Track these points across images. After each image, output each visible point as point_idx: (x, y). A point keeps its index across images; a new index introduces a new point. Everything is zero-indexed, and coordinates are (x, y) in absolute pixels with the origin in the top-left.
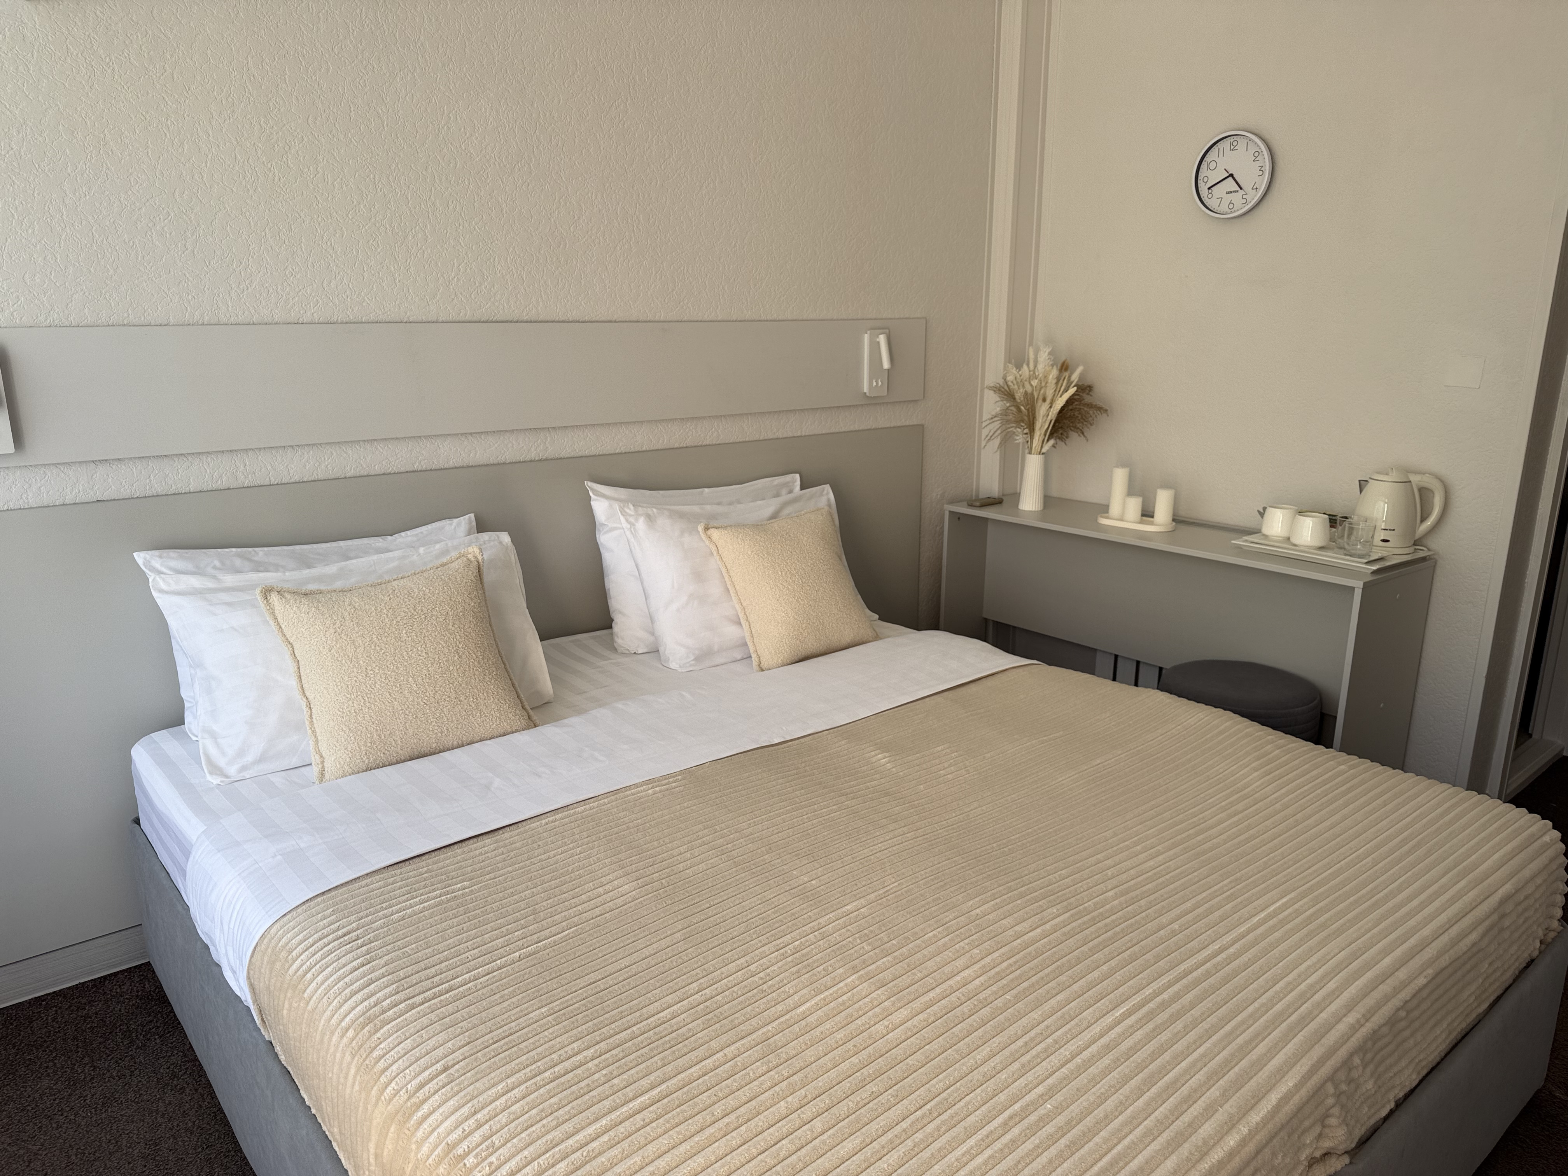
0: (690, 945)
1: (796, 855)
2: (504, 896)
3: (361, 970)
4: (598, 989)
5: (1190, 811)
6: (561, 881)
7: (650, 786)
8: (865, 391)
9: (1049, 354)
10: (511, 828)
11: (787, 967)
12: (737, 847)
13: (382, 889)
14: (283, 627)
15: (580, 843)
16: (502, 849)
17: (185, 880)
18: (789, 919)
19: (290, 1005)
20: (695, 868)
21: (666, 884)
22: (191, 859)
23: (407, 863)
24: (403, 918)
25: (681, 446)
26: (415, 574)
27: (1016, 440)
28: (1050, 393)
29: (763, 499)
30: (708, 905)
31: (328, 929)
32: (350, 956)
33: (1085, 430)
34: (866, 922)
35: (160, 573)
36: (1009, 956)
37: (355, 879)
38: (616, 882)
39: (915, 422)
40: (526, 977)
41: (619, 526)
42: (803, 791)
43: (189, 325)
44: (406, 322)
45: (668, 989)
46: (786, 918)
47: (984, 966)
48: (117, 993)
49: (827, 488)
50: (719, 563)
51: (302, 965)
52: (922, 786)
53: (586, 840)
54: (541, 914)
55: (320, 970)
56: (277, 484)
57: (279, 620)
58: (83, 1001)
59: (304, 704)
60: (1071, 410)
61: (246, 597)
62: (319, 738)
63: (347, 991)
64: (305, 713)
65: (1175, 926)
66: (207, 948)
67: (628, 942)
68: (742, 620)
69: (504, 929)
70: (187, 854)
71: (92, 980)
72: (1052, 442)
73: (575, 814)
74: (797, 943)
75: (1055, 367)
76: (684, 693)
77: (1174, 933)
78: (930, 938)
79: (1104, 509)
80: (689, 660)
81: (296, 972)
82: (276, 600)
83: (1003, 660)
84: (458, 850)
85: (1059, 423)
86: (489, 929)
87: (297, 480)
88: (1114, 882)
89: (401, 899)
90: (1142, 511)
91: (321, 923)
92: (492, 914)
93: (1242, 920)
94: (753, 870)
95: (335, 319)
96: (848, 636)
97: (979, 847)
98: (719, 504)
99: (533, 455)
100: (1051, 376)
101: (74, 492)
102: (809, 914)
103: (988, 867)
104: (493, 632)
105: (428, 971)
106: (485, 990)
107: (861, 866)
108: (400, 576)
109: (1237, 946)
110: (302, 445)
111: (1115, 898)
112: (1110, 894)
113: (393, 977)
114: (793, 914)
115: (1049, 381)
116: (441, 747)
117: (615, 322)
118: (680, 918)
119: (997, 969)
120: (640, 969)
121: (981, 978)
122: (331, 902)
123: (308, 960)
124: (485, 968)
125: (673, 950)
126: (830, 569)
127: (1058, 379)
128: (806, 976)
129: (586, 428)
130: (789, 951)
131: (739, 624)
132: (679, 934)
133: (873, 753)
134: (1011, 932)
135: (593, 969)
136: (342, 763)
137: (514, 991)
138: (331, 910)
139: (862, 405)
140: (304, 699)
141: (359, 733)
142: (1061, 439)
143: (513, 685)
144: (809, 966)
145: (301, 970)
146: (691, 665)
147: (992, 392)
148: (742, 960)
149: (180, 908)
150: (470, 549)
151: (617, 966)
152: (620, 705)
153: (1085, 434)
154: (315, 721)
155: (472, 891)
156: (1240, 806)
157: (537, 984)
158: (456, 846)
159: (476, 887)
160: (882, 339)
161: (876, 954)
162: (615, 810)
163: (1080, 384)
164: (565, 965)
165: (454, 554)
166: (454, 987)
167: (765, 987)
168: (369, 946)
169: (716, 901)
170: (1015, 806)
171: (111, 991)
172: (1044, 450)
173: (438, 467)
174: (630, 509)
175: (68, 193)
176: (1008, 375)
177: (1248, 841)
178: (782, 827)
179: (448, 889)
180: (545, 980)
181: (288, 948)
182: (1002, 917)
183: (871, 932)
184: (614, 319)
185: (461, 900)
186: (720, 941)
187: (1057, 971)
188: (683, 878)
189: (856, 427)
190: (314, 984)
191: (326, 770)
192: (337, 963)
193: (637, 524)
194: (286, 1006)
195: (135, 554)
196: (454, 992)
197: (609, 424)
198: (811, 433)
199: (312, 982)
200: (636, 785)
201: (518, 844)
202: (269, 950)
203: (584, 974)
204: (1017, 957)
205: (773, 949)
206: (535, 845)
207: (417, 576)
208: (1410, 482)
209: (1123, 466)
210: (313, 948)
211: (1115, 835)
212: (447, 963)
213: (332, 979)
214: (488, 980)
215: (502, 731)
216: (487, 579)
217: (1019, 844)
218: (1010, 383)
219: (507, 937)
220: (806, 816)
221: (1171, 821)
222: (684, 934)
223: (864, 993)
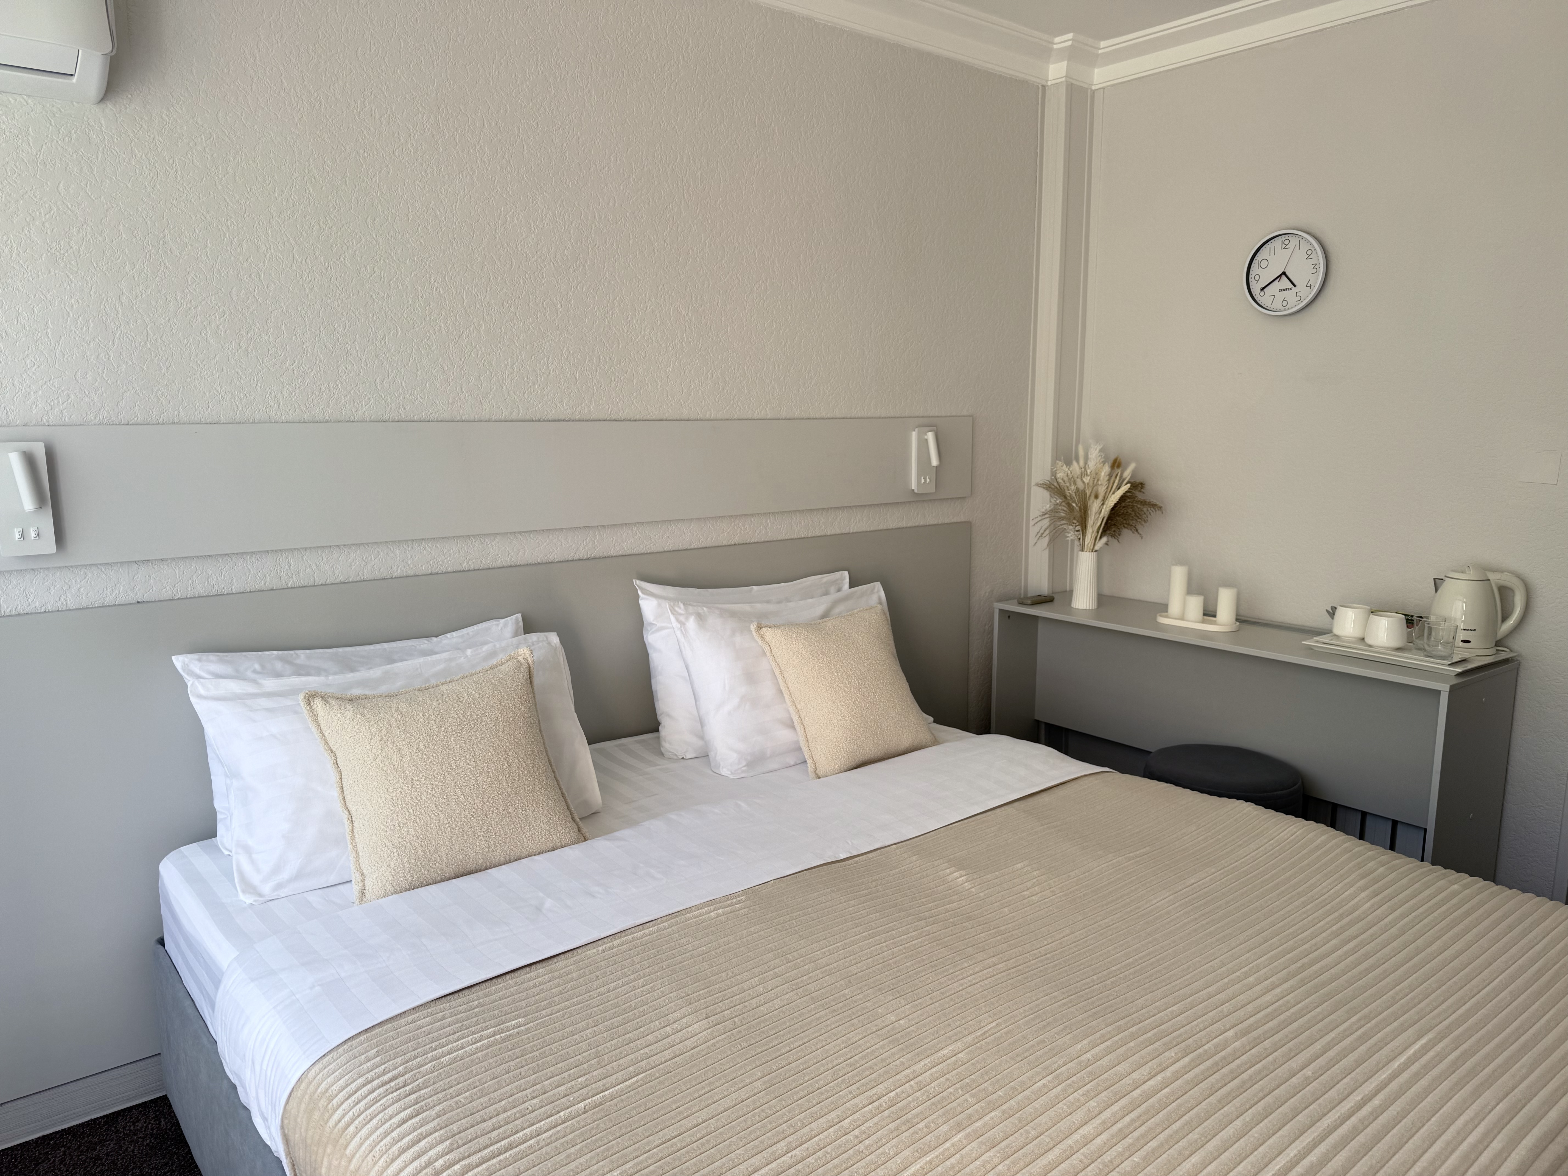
0: (773, 1096)
1: (880, 990)
2: (563, 1036)
3: (410, 1123)
4: (675, 1148)
5: (1299, 937)
6: (624, 1018)
7: (712, 908)
8: (913, 488)
9: (1100, 451)
10: (566, 955)
11: (884, 1123)
12: (813, 980)
13: (430, 1026)
14: (326, 734)
15: (641, 973)
16: (558, 980)
17: (213, 1011)
18: (880, 1066)
19: (330, 1163)
20: (770, 1004)
21: (739, 1024)
22: (222, 987)
23: (456, 995)
24: (455, 1061)
25: (729, 543)
26: (463, 677)
27: (1068, 537)
28: (1102, 490)
29: (812, 597)
30: (788, 1049)
31: (372, 1073)
32: (396, 1106)
33: (1139, 527)
34: (966, 1069)
35: (199, 677)
36: (1130, 1109)
37: (401, 1014)
38: (684, 1020)
39: (962, 518)
40: (594, 1132)
41: (670, 625)
42: (878, 914)
43: (240, 423)
44: (458, 421)
45: (753, 1149)
46: (876, 1065)
47: (1104, 1122)
48: (130, 1130)
49: (878, 586)
50: (773, 663)
51: (344, 1116)
52: (1006, 909)
53: (648, 970)
54: (605, 1057)
55: (364, 1122)
56: (322, 585)
57: (322, 727)
58: (95, 1140)
59: (345, 816)
60: (1124, 507)
61: (288, 702)
62: (361, 854)
63: (395, 1148)
64: (346, 826)
65: (1308, 1072)
66: (234, 1087)
67: (704, 1091)
68: (796, 724)
69: (566, 1074)
70: (217, 982)
71: (105, 1116)
72: (1104, 539)
73: (633, 939)
74: (892, 1094)
75: (1107, 463)
76: (739, 802)
77: (1308, 1082)
78: (1040, 1089)
79: (1164, 608)
80: (741, 766)
81: (336, 1124)
82: (319, 706)
83: (1073, 768)
84: (510, 981)
85: (1112, 520)
86: (549, 1074)
87: (342, 581)
88: (1232, 1019)
89: (451, 1038)
90: (1204, 610)
91: (365, 1066)
92: (552, 1057)
93: (1381, 1065)
94: (834, 1008)
95: (386, 417)
96: (906, 741)
97: (1079, 979)
98: (768, 602)
99: (582, 553)
100: (1103, 473)
101: (114, 594)
102: (901, 1059)
103: (1092, 1003)
104: (543, 737)
105: (484, 1125)
106: (548, 1149)
107: (952, 1003)
108: (448, 680)
109: (1381, 1096)
110: (348, 545)
111: (1236, 1038)
112: (1231, 1033)
113: (446, 1132)
114: (883, 1060)
115: (1101, 478)
116: (488, 864)
117: (666, 420)
118: (758, 1064)
119: (1119, 1125)
120: (720, 1124)
121: (1102, 1136)
122: (374, 1041)
123: (351, 1110)
124: (547, 1121)
125: (754, 1102)
126: (886, 669)
127: (1110, 476)
128: (906, 1134)
129: (636, 526)
130: (884, 1104)
131: (793, 727)
132: (759, 1083)
133: (948, 871)
134: (1127, 1081)
135: (667, 1124)
136: (384, 881)
137: (581, 1149)
138: (375, 1050)
139: (910, 502)
140: (346, 812)
141: (403, 848)
142: (1113, 536)
143: (563, 795)
144: (908, 1122)
145: (343, 1121)
146: (743, 772)
147: (1041, 490)
148: (833, 1115)
149: (205, 1041)
150: (521, 651)
151: (692, 1121)
152: (673, 816)
153: (1139, 531)
154: (356, 836)
155: (528, 1029)
156: (1353, 930)
157: (606, 1141)
158: (508, 977)
159: (532, 1024)
160: (930, 436)
161: (982, 1107)
162: (677, 935)
163: (1132, 481)
164: (636, 1118)
165: (502, 657)
166: (514, 1145)
167: (861, 1147)
168: (418, 1094)
169: (797, 1044)
170: (1110, 933)
171: (124, 1128)
172: (1096, 548)
173: (486, 567)
174: (680, 608)
175: (124, 291)
176: (1058, 472)
177: (1368, 971)
178: (859, 956)
179: (502, 1026)
180: (614, 1137)
181: (328, 1095)
182: (1116, 1062)
183: (973, 1081)
184: (665, 418)
185: (516, 1040)
186: (806, 1092)
187: (1186, 1127)
188: (757, 1016)
189: (903, 524)
190: (357, 1139)
191: (367, 888)
192: (383, 1114)
193: (687, 624)
194: (325, 1163)
195: (173, 658)
196: (514, 1150)
197: (658, 522)
198: (859, 530)
199: (355, 1136)
200: (698, 907)
201: (574, 975)
202: (307, 1097)
203: (657, 1130)
204: (1139, 1110)
205: (865, 1102)
206: (592, 976)
207: (466, 679)
208: (1489, 580)
209: (1180, 563)
210: (356, 1096)
211: (1223, 964)
212: (505, 1115)
213: (378, 1133)
214: (551, 1136)
215: (551, 845)
216: (537, 681)
217: (1121, 976)
218: (1060, 480)
219: (569, 1085)
220: (885, 944)
221: (1280, 948)
222: (765, 1083)
223: (974, 1155)
